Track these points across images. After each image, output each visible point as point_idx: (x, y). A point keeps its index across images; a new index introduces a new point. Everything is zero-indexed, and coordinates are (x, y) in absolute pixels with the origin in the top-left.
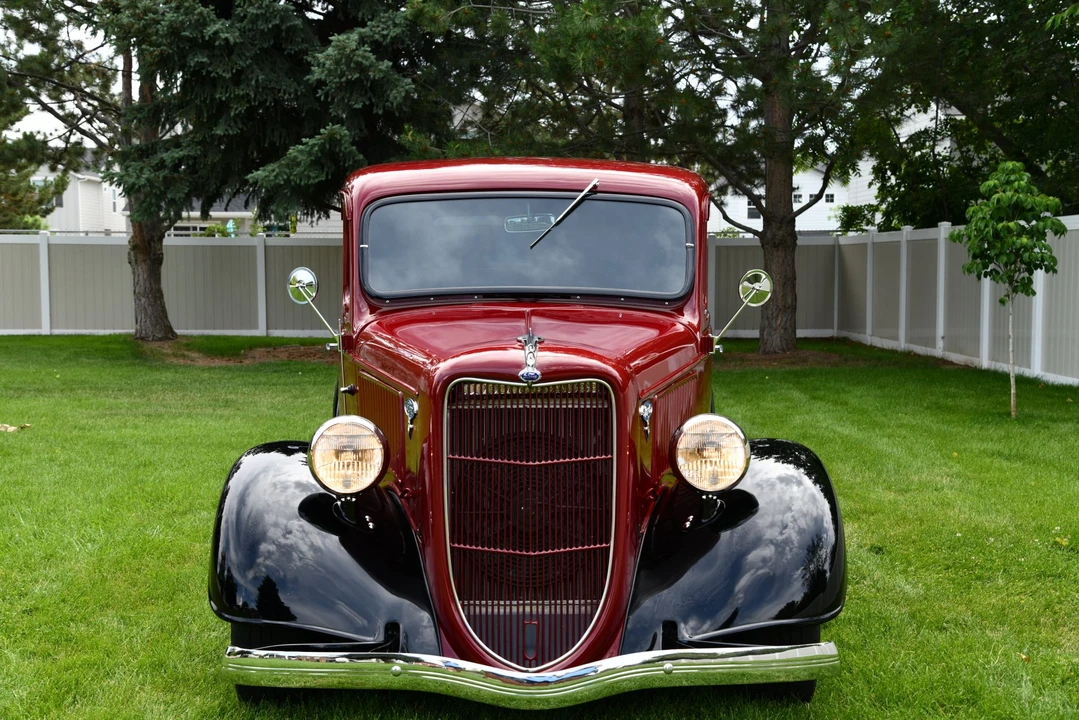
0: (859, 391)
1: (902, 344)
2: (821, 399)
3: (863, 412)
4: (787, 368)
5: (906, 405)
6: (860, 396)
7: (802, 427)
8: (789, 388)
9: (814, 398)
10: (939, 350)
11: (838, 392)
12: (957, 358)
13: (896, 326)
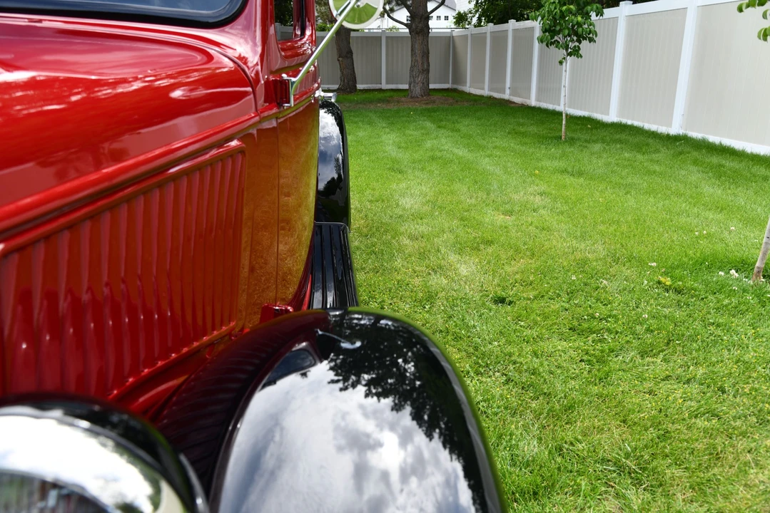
0: (466, 121)
1: (486, 92)
2: (444, 127)
3: (470, 137)
4: (424, 106)
5: (496, 131)
6: (467, 125)
7: (432, 150)
8: (424, 120)
9: (439, 127)
10: (506, 96)
11: (454, 123)
12: (517, 100)
13: (484, 82)
